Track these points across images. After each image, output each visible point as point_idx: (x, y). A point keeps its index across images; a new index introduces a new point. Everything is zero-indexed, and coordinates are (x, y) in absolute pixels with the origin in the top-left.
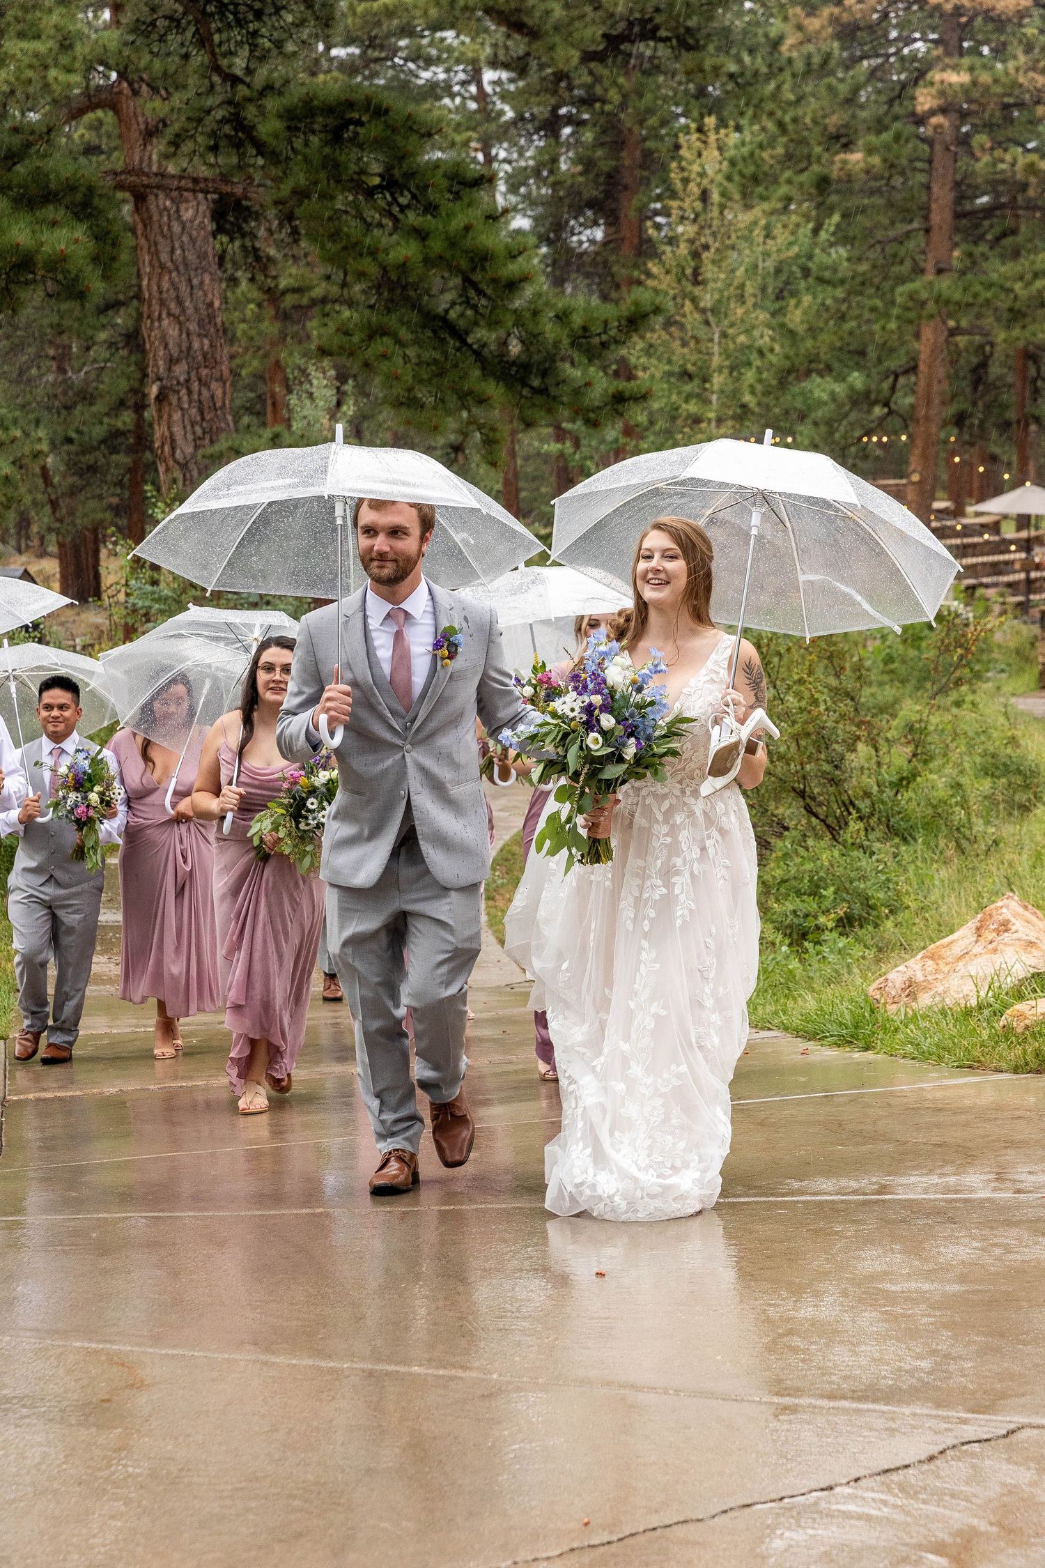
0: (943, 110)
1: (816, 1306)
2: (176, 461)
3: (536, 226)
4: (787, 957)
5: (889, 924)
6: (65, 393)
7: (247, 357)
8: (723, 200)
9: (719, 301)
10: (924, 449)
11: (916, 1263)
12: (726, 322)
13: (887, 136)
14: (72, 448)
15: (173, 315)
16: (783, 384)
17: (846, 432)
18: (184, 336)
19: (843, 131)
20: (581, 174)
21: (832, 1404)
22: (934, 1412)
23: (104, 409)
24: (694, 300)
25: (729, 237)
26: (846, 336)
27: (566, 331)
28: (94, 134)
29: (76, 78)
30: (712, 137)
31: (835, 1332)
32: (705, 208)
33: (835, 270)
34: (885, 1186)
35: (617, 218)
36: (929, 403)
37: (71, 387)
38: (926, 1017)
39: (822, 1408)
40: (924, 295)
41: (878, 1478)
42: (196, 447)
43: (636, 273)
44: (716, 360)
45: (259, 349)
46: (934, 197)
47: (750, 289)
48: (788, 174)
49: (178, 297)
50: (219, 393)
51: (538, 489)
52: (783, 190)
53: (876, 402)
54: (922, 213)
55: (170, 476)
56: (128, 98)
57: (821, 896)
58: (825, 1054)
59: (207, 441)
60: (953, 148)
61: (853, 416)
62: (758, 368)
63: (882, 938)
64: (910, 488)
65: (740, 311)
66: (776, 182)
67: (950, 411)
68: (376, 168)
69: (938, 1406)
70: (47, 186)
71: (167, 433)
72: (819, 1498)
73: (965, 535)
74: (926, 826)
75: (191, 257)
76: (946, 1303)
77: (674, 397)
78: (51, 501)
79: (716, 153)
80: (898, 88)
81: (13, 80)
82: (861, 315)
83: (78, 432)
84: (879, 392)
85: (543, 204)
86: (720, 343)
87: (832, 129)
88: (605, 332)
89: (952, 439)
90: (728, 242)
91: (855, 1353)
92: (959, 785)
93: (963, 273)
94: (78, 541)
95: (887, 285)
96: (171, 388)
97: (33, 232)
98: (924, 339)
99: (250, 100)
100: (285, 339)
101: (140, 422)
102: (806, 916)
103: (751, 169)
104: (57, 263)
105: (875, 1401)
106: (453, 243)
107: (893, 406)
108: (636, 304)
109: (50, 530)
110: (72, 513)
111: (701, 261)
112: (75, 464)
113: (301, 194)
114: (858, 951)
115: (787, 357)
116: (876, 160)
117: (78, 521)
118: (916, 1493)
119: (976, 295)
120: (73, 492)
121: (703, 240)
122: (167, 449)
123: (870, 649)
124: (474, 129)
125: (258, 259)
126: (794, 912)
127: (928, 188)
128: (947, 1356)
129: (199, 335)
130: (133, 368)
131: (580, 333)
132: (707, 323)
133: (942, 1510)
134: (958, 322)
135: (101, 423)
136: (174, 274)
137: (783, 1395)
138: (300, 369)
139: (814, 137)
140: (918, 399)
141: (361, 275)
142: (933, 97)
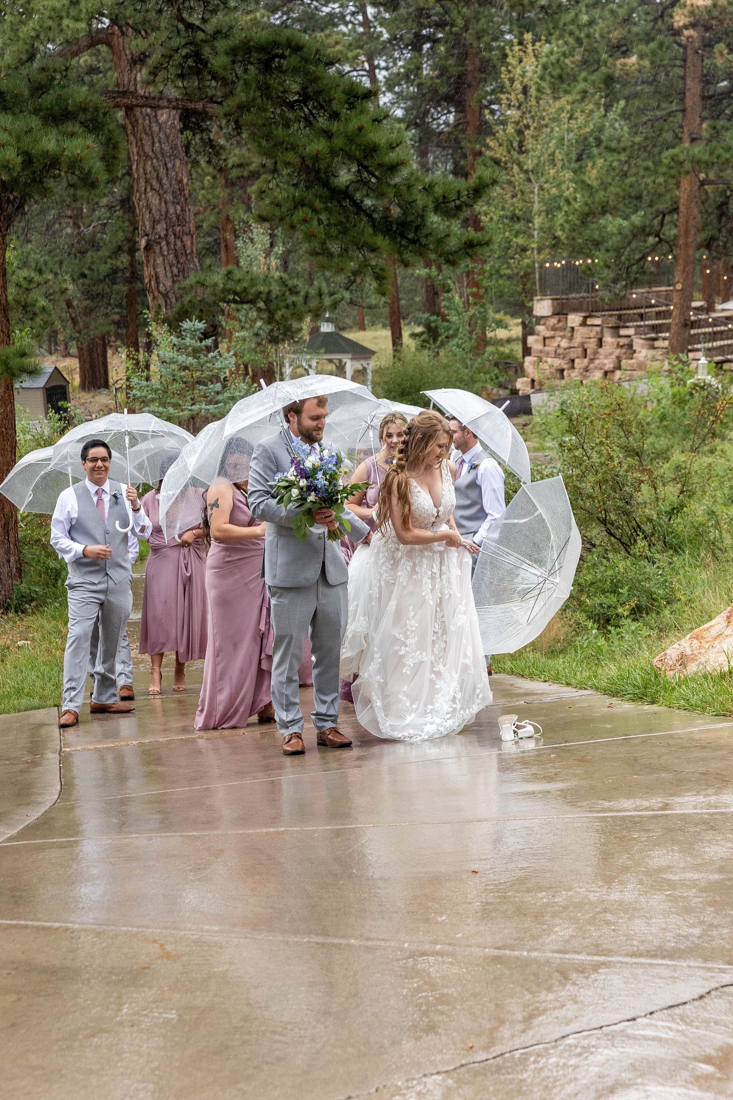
0: (693, 25)
1: (622, 891)
2: (159, 292)
3: (407, 114)
4: (596, 637)
5: (667, 612)
6: (79, 242)
7: (207, 214)
8: (539, 94)
9: (537, 165)
10: (685, 267)
11: (689, 859)
12: (543, 180)
13: (653, 45)
14: (87, 281)
15: (155, 190)
16: (584, 223)
17: (629, 255)
18: (163, 204)
19: (622, 42)
20: (437, 77)
21: (634, 960)
22: (703, 965)
23: (107, 254)
24: (519, 164)
25: (544, 119)
26: (628, 188)
27: (431, 198)
28: (94, 58)
29: (83, 25)
30: (530, 48)
31: (634, 909)
32: (526, 99)
33: (619, 141)
34: (667, 804)
35: (464, 106)
36: (687, 233)
37: (83, 238)
38: (694, 680)
39: (627, 963)
40: (682, 157)
41: (665, 1011)
42: (174, 282)
43: (478, 147)
44: (536, 207)
45: (215, 207)
46: (687, 87)
47: (559, 156)
48: (584, 74)
49: (158, 176)
50: (188, 243)
51: (413, 299)
52: (581, 86)
53: (649, 234)
54: (680, 97)
55: (156, 302)
56: (118, 37)
57: (619, 593)
58: (624, 707)
59: (181, 277)
60: (700, 52)
61: (634, 245)
62: (566, 212)
63: (662, 623)
64: (675, 294)
65: (552, 172)
66: (575, 80)
67: (702, 237)
68: (296, 87)
69: (705, 960)
70: (66, 108)
71: (153, 273)
72: (626, 1027)
73: (715, 325)
74: (691, 542)
75: (166, 148)
76: (711, 887)
77: (507, 234)
78: (73, 319)
79: (534, 59)
80: (660, 8)
81: (38, 28)
82: (638, 173)
83: (90, 269)
84: (652, 227)
85: (411, 99)
86: (539, 194)
87: (615, 41)
88: (459, 199)
89: (705, 257)
90: (542, 122)
91: (649, 924)
92: (713, 512)
93: (710, 141)
94: (91, 346)
95: (656, 150)
96: (155, 241)
97: (58, 141)
98: (683, 189)
99: (206, 41)
100: (232, 200)
101: (133, 263)
102: (609, 607)
103: (557, 72)
104: (75, 164)
105: (663, 958)
106: (350, 139)
107: (662, 236)
108: (480, 178)
109: (72, 338)
110: (86, 326)
111: (525, 137)
112: (88, 292)
113: (243, 108)
114: (645, 632)
115: (586, 204)
116: (646, 63)
117: (92, 333)
118: (692, 1021)
119: (719, 157)
120: (88, 312)
121: (525, 122)
122: (153, 283)
123: (650, 410)
124: (361, 47)
125: (212, 146)
126: (601, 604)
127: (683, 78)
128: (711, 925)
129: (173, 203)
130: (127, 224)
131: (441, 199)
132: (529, 180)
133: (708, 1033)
134: (707, 175)
135: (106, 263)
136: (155, 161)
137: (600, 955)
138: (244, 222)
139: (602, 47)
140: (679, 231)
141: (287, 164)
142: (686, 16)
